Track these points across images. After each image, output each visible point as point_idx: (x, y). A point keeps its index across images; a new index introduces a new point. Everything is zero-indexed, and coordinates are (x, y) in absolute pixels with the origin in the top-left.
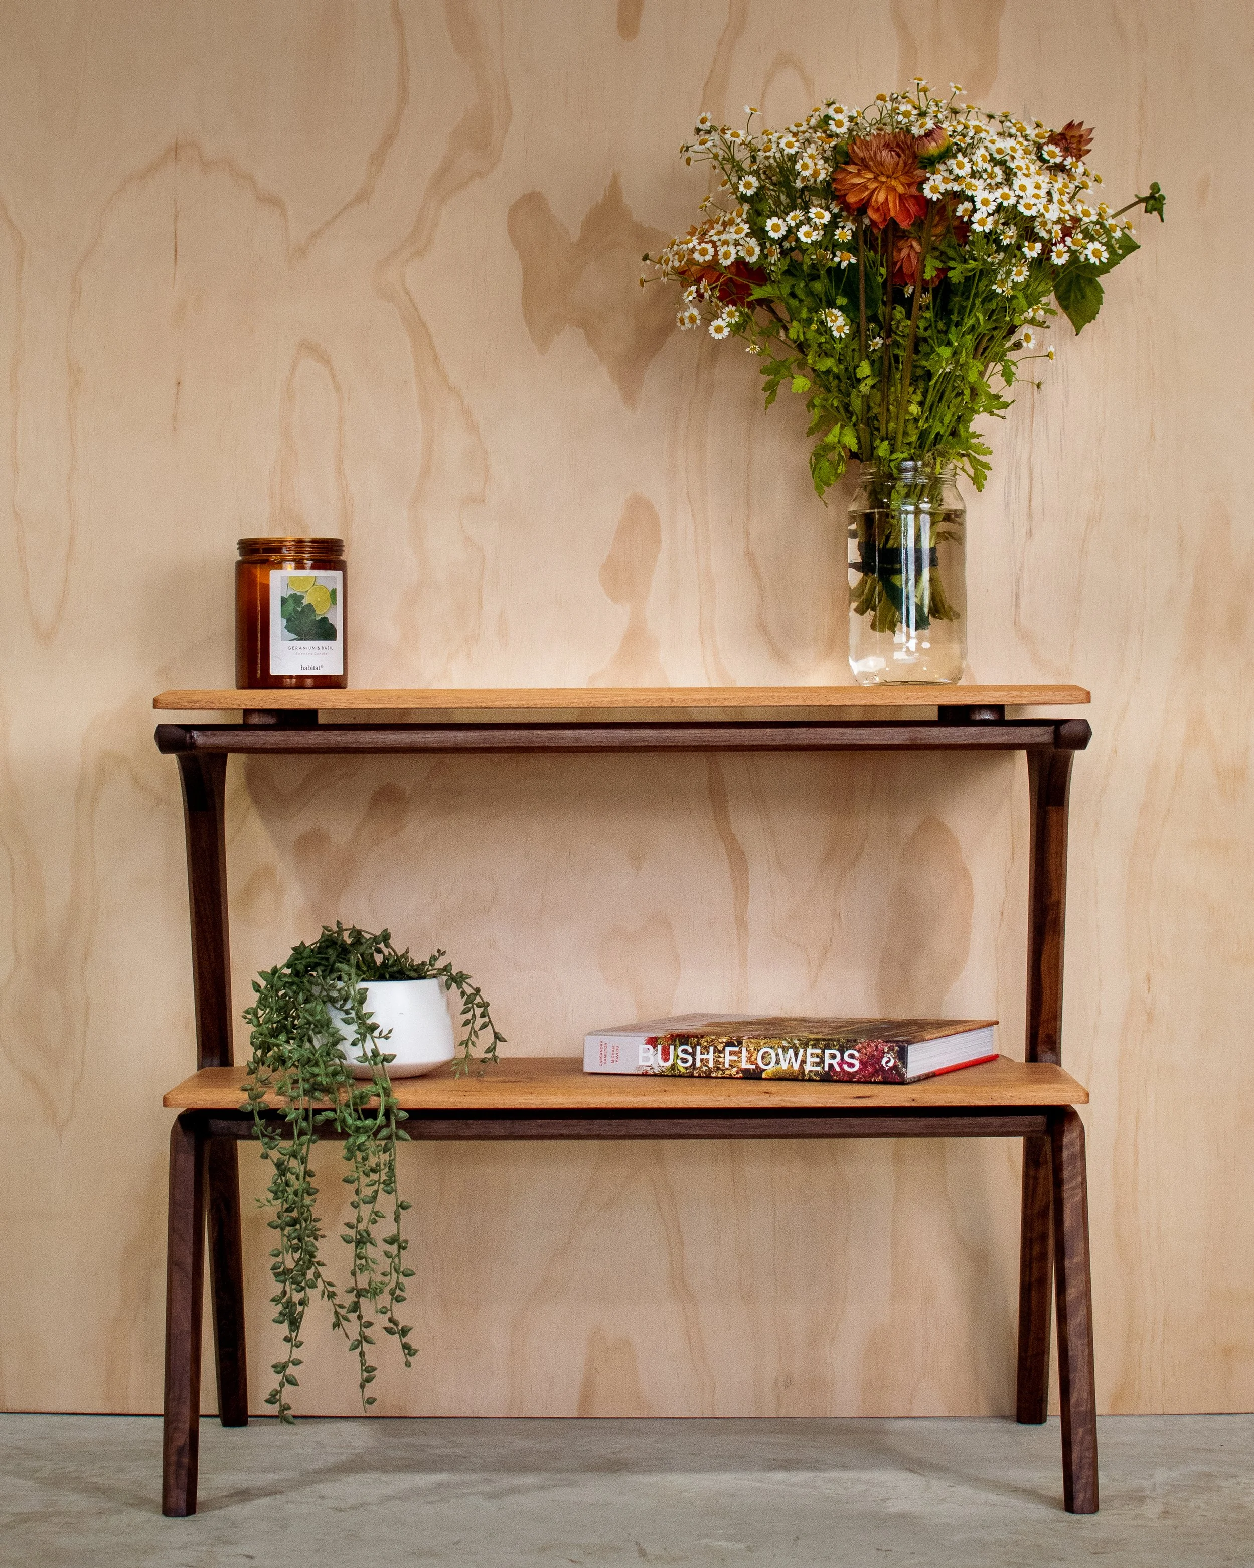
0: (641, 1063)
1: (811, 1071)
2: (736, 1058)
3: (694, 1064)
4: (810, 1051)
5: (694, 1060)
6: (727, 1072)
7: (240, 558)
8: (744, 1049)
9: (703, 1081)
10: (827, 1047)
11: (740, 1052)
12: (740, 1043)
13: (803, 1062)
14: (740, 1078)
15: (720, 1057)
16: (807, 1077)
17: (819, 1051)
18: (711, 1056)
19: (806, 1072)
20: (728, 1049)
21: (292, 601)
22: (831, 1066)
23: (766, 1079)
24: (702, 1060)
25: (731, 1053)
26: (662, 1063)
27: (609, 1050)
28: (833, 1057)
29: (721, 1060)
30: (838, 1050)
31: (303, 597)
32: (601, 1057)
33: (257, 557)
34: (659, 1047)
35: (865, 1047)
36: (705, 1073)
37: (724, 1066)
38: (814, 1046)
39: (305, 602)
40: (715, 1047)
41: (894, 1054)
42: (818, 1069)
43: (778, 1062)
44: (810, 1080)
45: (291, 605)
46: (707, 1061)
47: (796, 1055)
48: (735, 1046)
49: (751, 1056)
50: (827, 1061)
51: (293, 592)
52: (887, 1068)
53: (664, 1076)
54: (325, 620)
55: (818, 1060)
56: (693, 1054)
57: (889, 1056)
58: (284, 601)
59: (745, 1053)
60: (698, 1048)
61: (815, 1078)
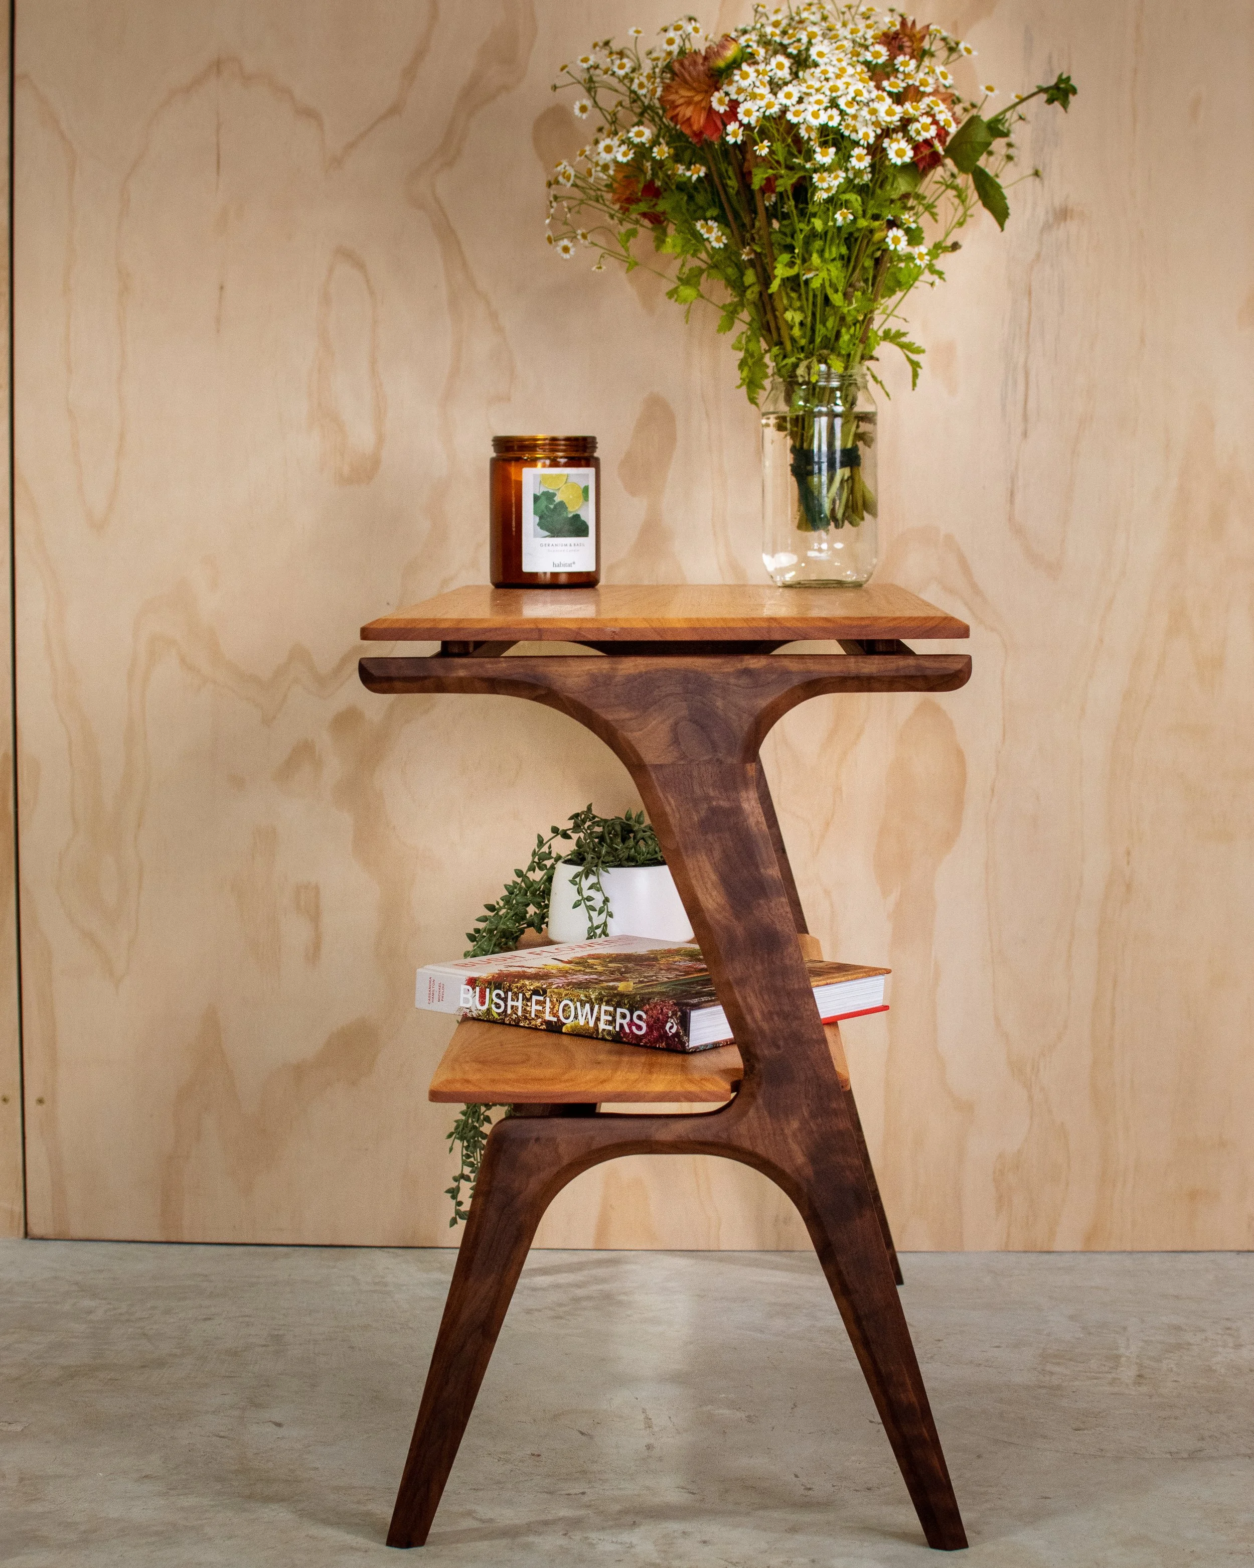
0: (462, 1004)
1: (604, 1030)
2: (540, 1008)
3: (505, 1011)
4: (604, 1007)
5: (506, 1006)
6: (533, 1023)
7: (494, 455)
8: (548, 999)
9: (513, 1029)
10: (619, 1005)
11: (545, 1002)
12: (545, 992)
13: (598, 1019)
14: (544, 1030)
15: (527, 1005)
16: (600, 1036)
17: (611, 1009)
18: (519, 1004)
19: (600, 1031)
20: (535, 998)
21: (543, 499)
22: (621, 1025)
23: (565, 1034)
24: (512, 1007)
25: (538, 1002)
26: (479, 1007)
27: (436, 988)
28: (624, 1016)
29: (528, 1009)
30: (628, 1009)
31: (554, 495)
32: (430, 994)
33: (511, 455)
34: (478, 989)
35: (651, 1009)
36: (514, 1021)
37: (530, 1016)
38: (608, 1004)
39: (557, 499)
40: (524, 994)
41: (677, 1019)
42: (611, 1028)
43: (576, 1017)
44: (603, 1039)
45: (543, 503)
46: (517, 1007)
47: (592, 1010)
48: (540, 995)
49: (554, 1007)
50: (619, 1021)
51: (546, 490)
52: (670, 1034)
53: (480, 1020)
54: (577, 517)
55: (610, 1018)
56: (505, 1000)
57: (672, 1021)
58: (536, 498)
59: (548, 1004)
60: (510, 994)
61: (607, 1037)
